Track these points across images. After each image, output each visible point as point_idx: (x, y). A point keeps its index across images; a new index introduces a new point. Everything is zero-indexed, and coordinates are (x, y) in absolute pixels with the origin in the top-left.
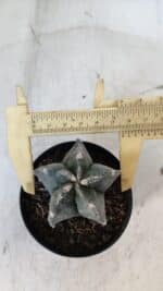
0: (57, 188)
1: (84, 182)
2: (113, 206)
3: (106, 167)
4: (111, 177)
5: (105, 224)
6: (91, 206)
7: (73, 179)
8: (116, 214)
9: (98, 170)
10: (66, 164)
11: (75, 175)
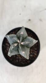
0: (13, 44)
1: (22, 43)
2: (33, 51)
3: (32, 38)
4: (33, 43)
5: (28, 59)
6: (23, 52)
7: (18, 41)
8: (33, 54)
9: (29, 39)
10: (17, 35)
11: (19, 40)
